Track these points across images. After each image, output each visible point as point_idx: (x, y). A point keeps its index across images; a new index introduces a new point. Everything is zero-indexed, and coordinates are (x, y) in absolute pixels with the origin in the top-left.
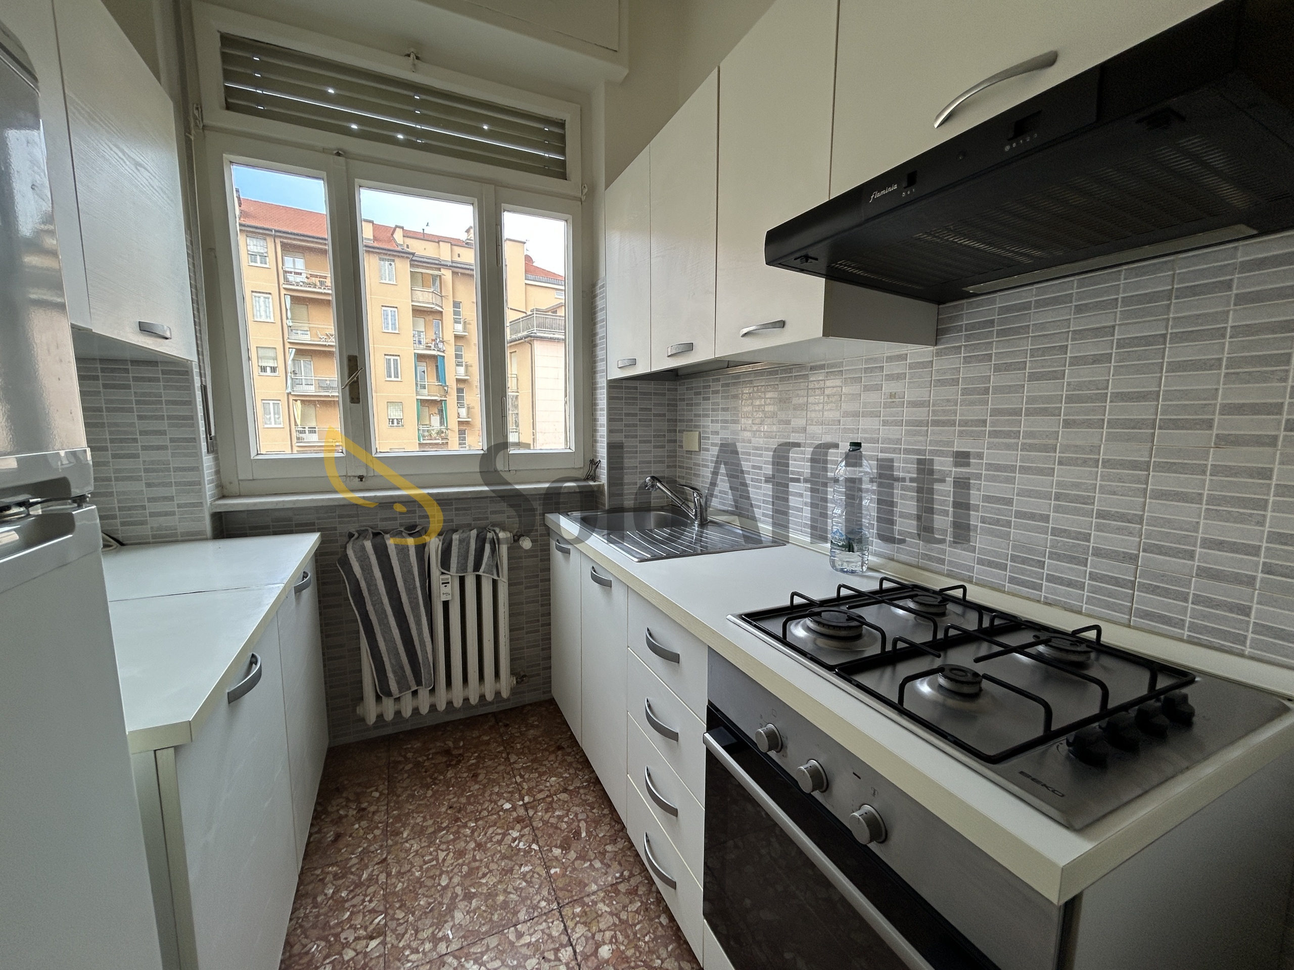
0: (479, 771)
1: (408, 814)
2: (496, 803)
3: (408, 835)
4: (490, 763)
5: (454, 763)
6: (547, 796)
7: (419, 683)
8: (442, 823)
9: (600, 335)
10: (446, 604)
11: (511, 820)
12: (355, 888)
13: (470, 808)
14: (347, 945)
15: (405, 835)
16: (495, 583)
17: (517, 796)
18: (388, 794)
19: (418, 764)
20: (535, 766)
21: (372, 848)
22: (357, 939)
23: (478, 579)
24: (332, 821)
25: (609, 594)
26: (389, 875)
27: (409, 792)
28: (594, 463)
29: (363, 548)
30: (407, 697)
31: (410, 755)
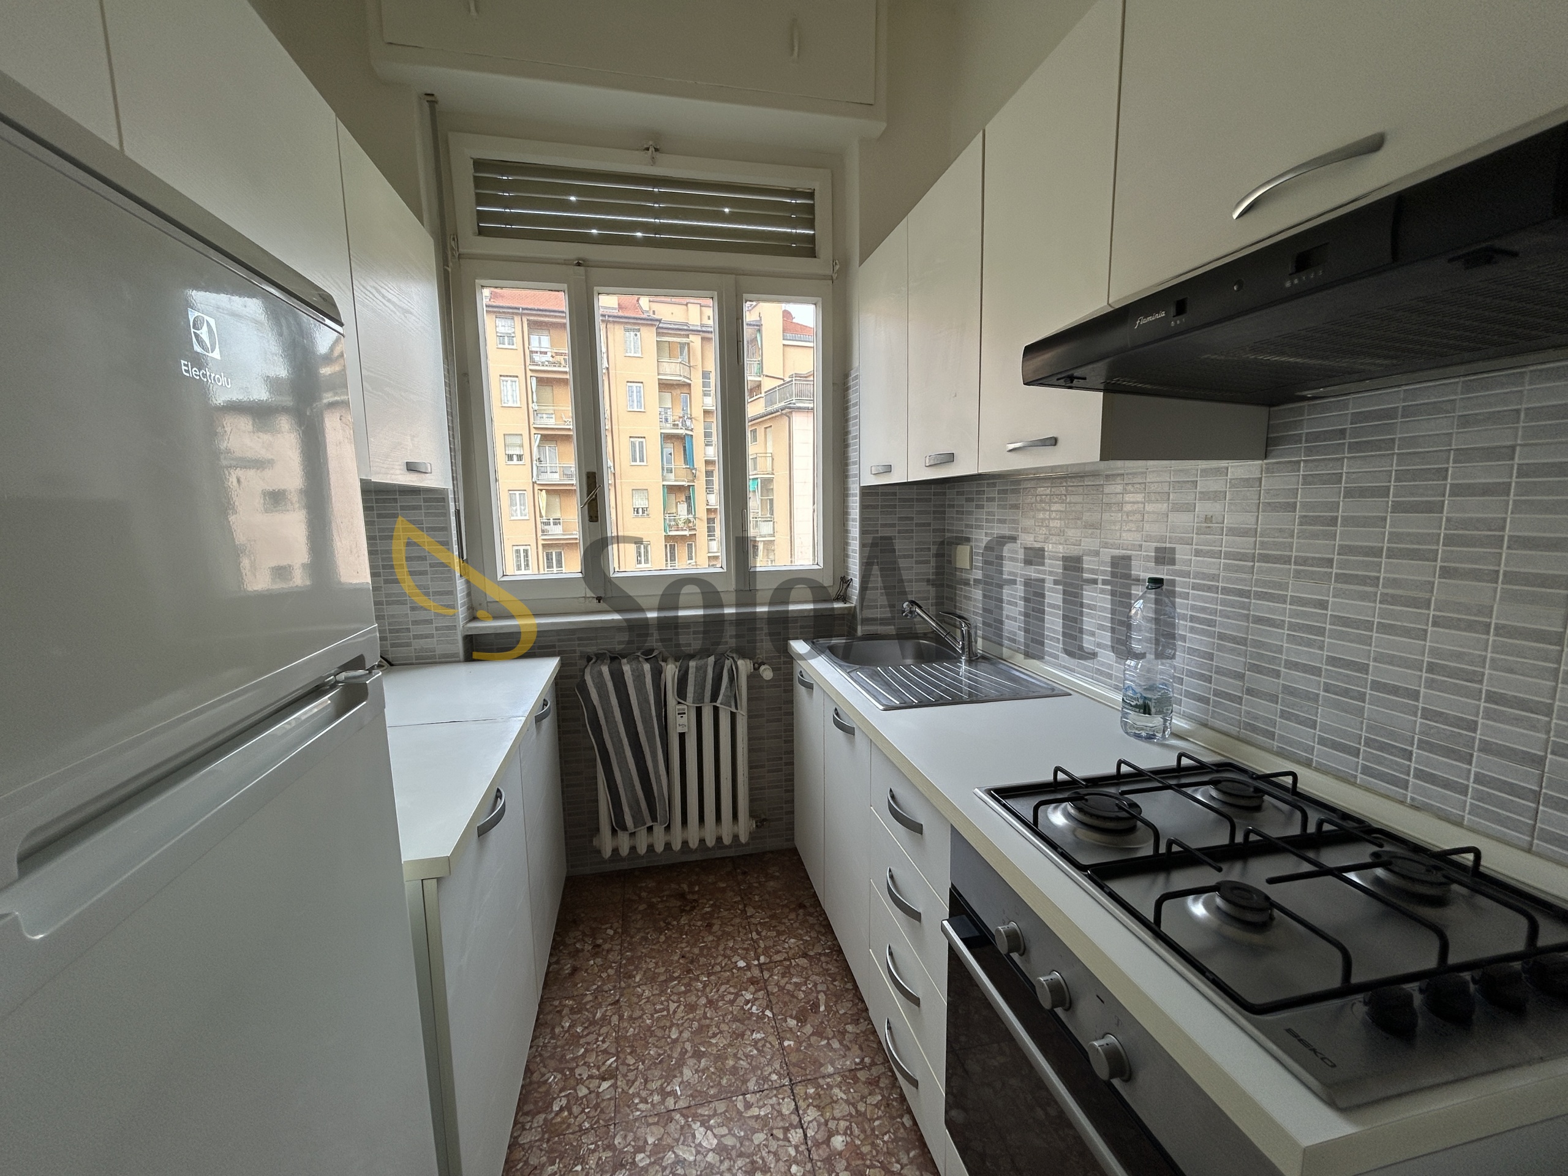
0: (714, 921)
1: (640, 958)
2: (730, 959)
3: (641, 980)
4: (726, 913)
5: (688, 908)
6: (785, 959)
7: (654, 819)
8: (674, 972)
9: (853, 434)
10: (682, 736)
11: (745, 980)
12: (590, 1025)
13: (702, 960)
14: (581, 1081)
15: (637, 979)
16: (733, 716)
17: (752, 953)
18: (623, 933)
19: (651, 906)
20: (774, 923)
21: (606, 988)
22: (590, 1077)
23: (716, 710)
24: (569, 954)
25: (852, 742)
26: (621, 1018)
27: (642, 934)
28: (845, 581)
29: (601, 673)
30: (642, 832)
31: (644, 894)
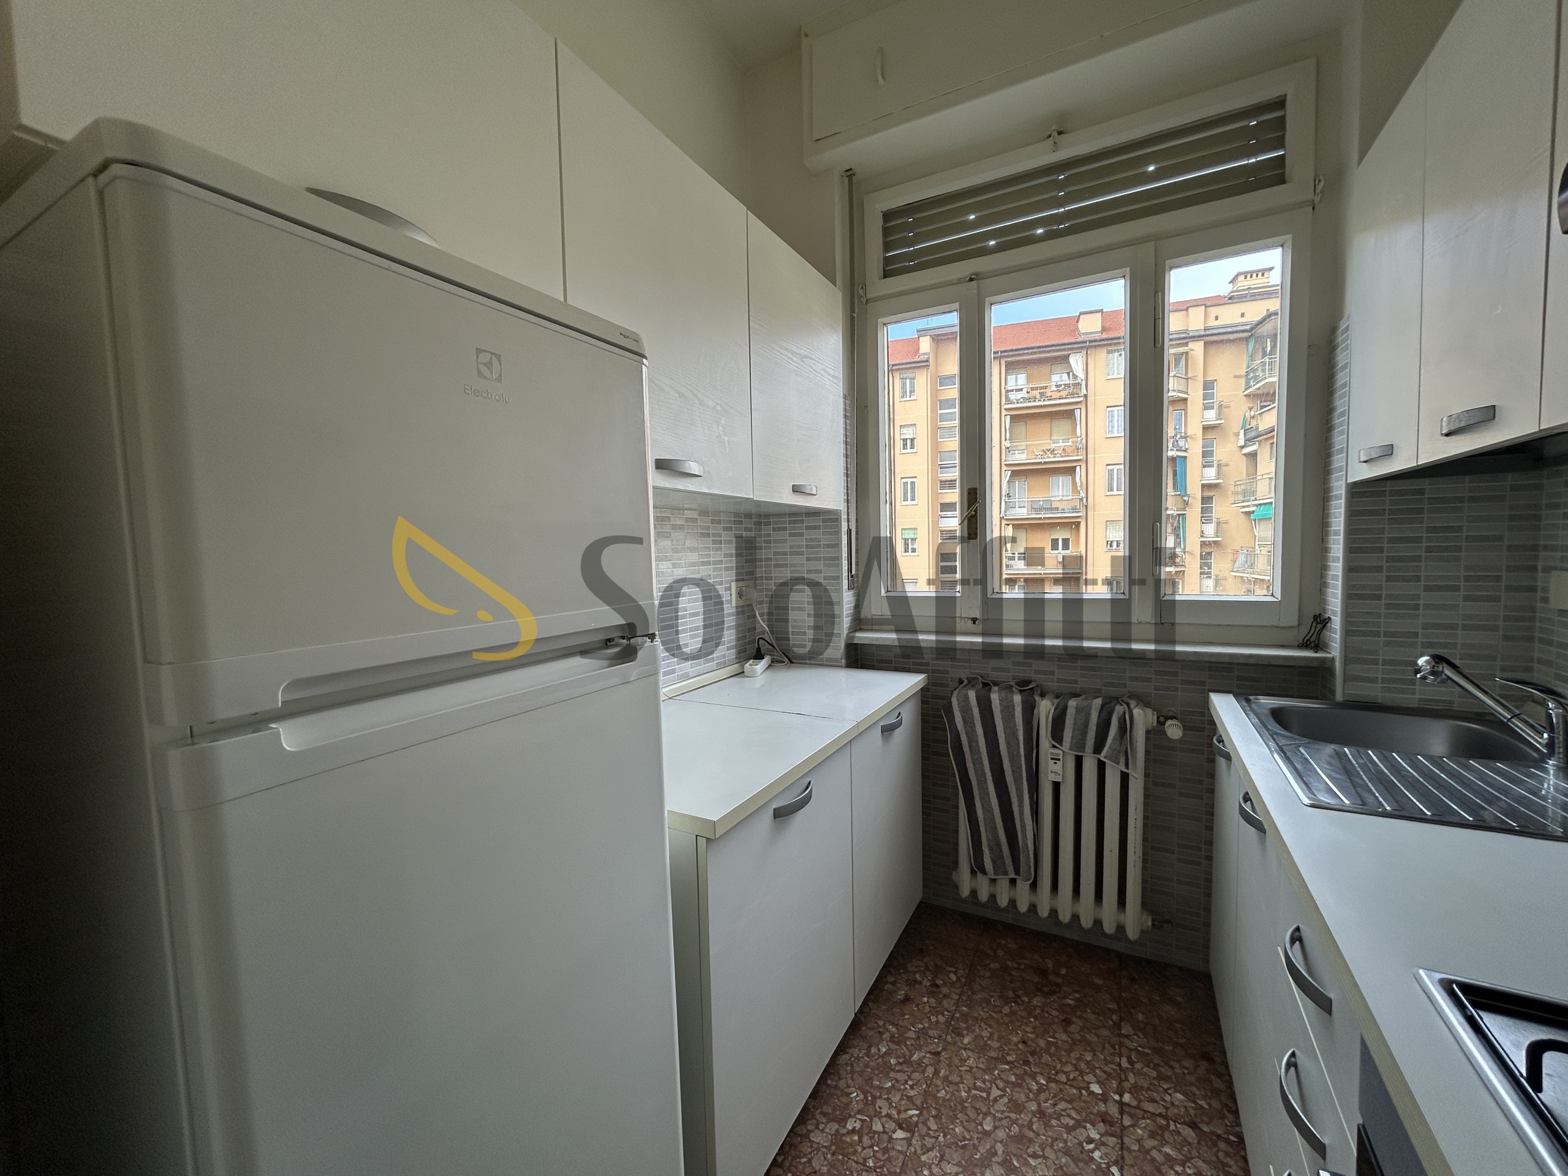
0: (1074, 1019)
1: (976, 1019)
2: (1082, 1073)
3: (969, 1043)
4: (1092, 1016)
5: (1046, 989)
6: (1160, 1115)
7: (1017, 872)
8: (1008, 1054)
10: (1056, 786)
11: (1095, 1111)
12: (905, 1062)
13: (1046, 1058)
15: (966, 1041)
16: (1125, 778)
17: (1114, 1084)
18: (965, 984)
19: (1005, 969)
20: (1157, 1060)
21: (931, 1033)
23: (1101, 766)
24: (907, 980)
25: (1263, 848)
26: (936, 1073)
27: (985, 995)
28: (1321, 621)
30: (1003, 884)
31: (1000, 952)
